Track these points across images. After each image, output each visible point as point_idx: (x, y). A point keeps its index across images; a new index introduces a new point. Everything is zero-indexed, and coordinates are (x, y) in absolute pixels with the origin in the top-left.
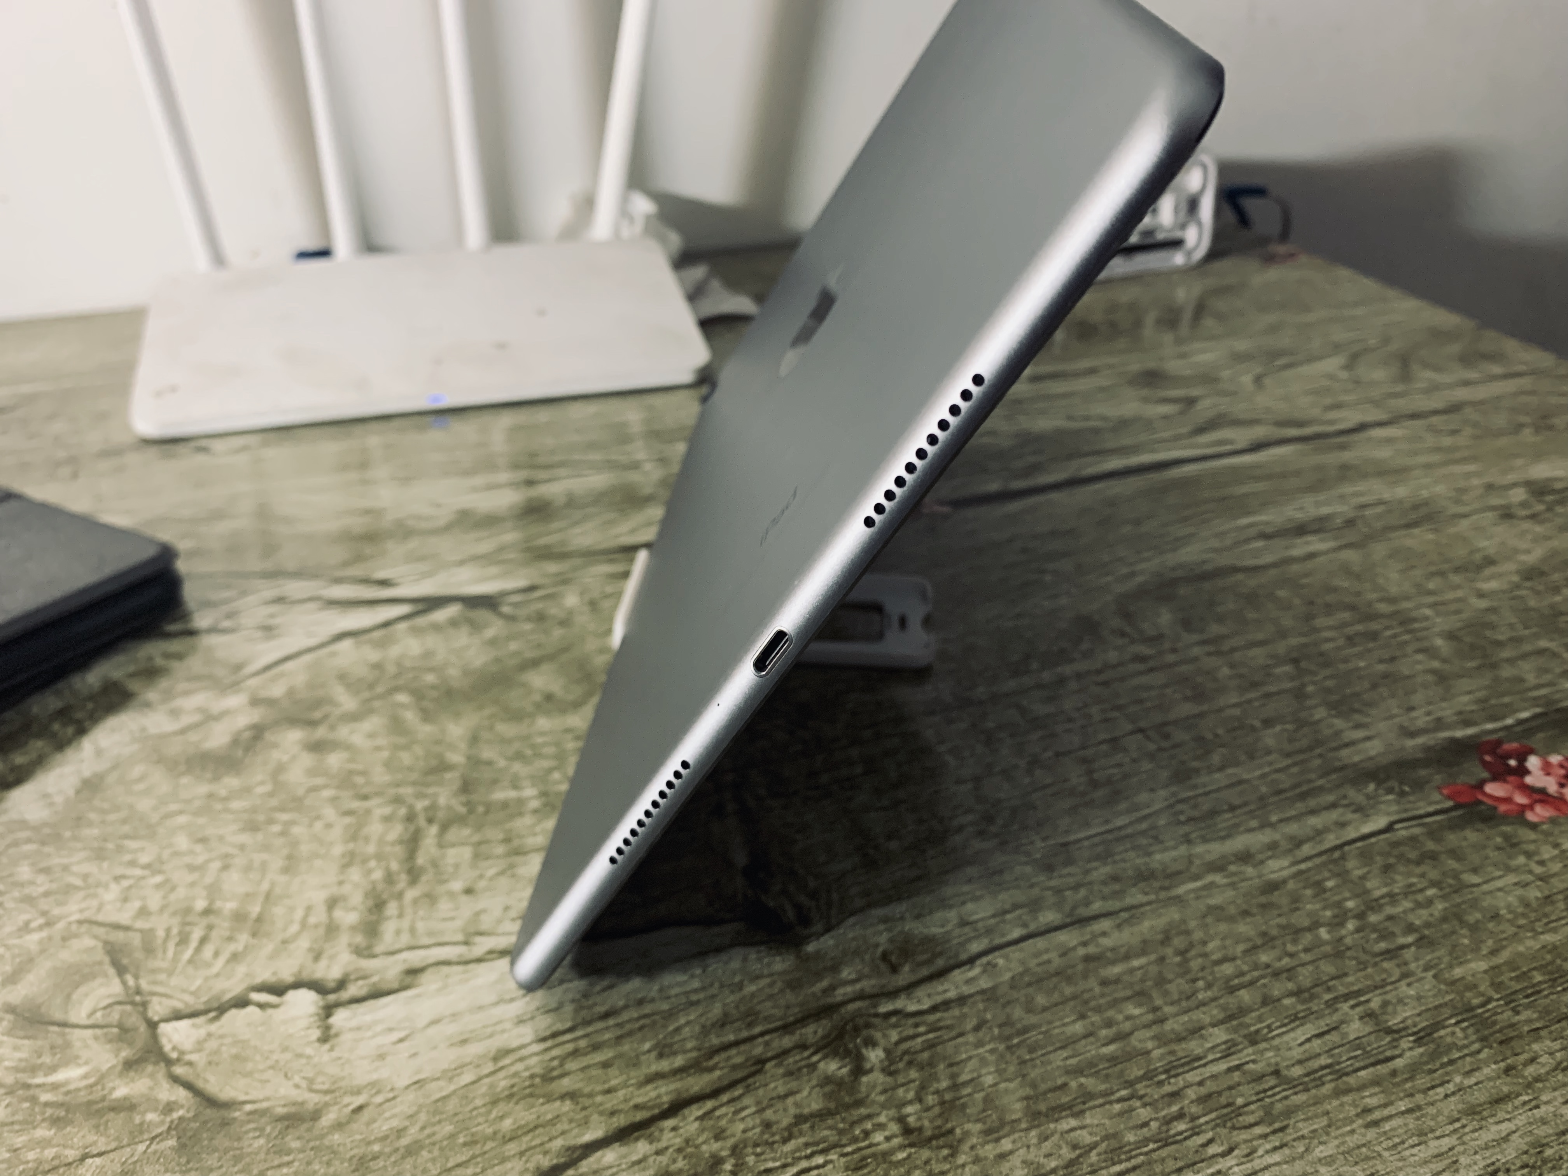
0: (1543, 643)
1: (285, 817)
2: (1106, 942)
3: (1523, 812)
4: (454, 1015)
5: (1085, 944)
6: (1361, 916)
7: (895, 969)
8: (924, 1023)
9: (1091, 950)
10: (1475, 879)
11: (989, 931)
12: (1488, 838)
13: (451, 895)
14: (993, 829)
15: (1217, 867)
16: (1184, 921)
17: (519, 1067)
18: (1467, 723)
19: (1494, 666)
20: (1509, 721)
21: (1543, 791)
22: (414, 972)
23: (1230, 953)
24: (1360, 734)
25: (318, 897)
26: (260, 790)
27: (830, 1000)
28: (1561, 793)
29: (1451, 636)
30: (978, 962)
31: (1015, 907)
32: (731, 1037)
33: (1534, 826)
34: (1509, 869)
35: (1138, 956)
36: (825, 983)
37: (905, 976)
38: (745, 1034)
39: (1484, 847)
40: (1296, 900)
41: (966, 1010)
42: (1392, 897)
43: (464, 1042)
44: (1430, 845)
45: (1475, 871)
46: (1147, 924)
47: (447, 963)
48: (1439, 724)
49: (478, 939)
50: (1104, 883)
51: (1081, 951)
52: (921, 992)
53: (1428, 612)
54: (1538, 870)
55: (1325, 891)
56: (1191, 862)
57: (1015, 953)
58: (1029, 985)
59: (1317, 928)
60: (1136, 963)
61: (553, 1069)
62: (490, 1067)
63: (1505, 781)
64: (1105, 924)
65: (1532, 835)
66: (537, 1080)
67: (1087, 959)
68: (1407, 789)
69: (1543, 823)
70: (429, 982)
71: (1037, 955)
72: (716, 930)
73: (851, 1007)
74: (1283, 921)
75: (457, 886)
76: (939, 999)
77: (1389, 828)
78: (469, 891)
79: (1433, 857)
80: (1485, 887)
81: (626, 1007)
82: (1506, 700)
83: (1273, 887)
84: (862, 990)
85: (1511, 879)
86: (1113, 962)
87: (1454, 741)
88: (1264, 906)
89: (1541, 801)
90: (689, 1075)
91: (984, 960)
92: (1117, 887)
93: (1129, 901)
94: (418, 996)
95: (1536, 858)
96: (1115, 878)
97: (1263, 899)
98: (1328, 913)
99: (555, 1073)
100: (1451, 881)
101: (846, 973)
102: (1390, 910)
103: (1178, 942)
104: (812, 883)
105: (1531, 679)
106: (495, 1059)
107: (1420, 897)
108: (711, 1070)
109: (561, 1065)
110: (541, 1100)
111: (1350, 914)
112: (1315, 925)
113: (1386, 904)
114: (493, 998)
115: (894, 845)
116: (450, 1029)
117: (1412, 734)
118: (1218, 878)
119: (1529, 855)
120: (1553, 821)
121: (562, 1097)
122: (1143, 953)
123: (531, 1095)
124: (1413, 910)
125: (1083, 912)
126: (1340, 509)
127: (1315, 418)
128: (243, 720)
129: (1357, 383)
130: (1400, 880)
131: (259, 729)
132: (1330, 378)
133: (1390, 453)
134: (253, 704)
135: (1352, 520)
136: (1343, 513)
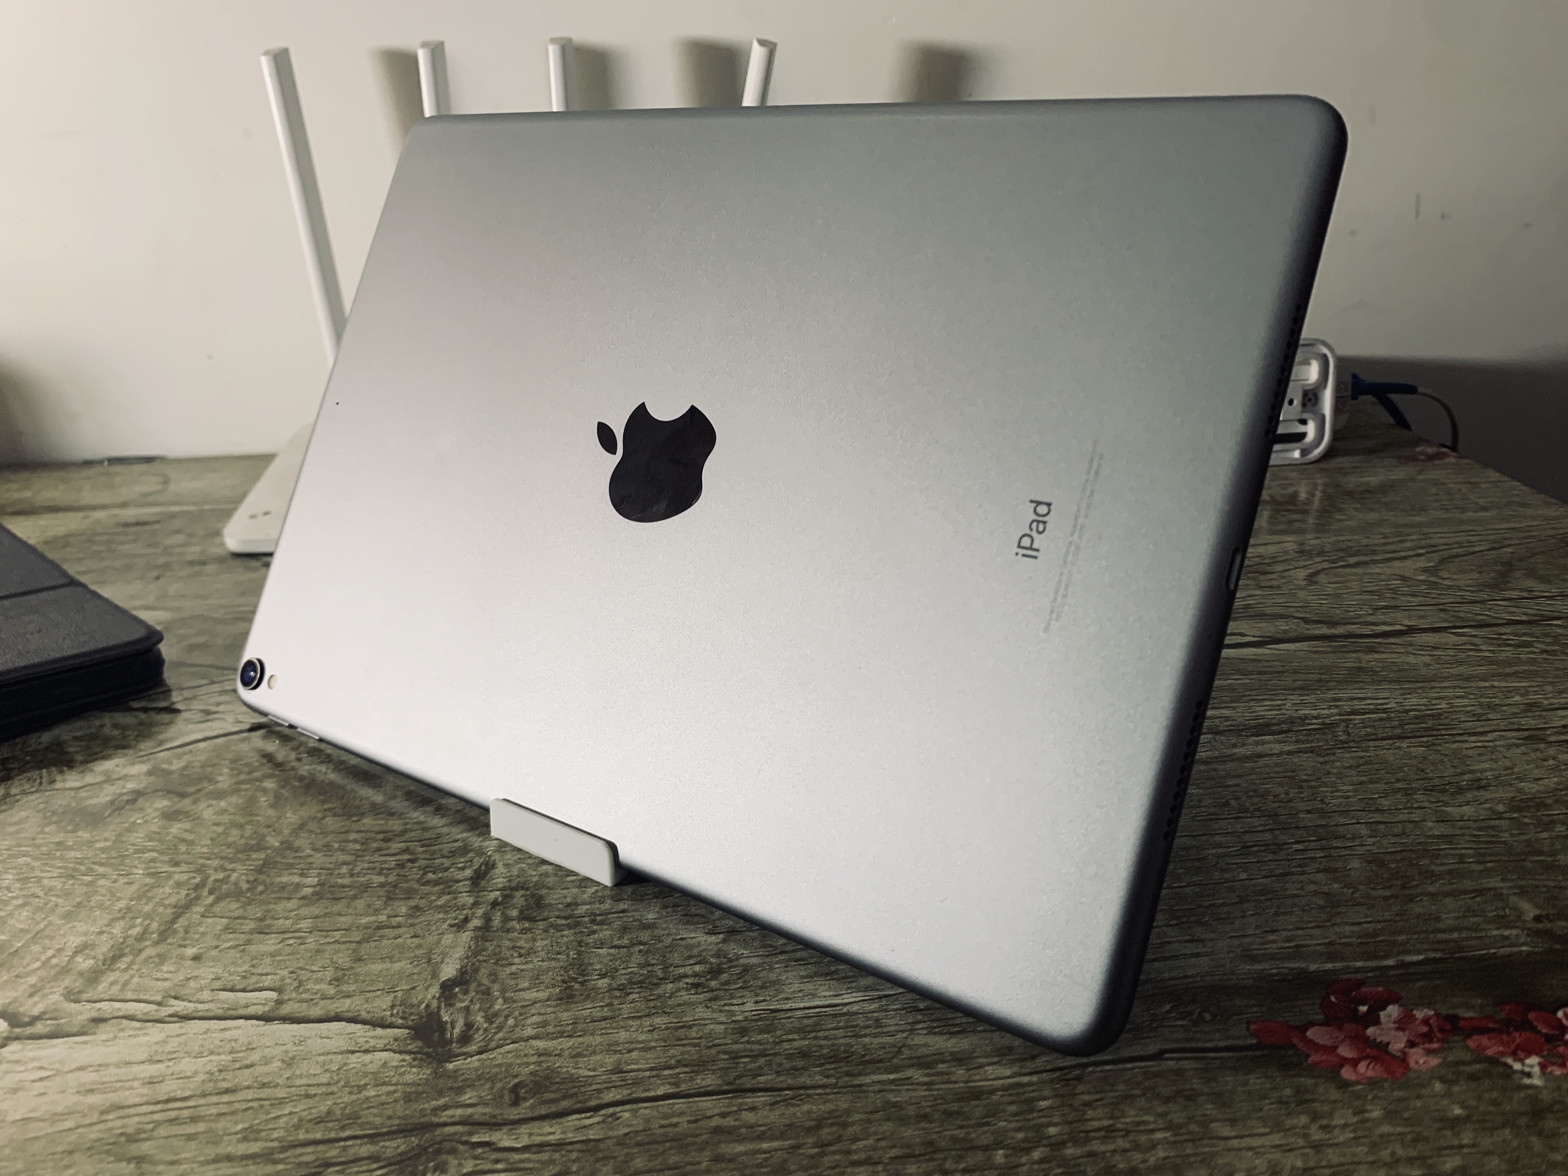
0: (1494, 882)
1: (101, 870)
2: (749, 1117)
3: (1342, 1066)
4: (100, 1065)
5: (723, 1115)
6: (1057, 1145)
7: (515, 1103)
8: (506, 1160)
9: (729, 1122)
10: (1226, 1131)
11: (636, 1083)
12: (1275, 1088)
13: (182, 957)
14: (713, 983)
15: (924, 1063)
16: (848, 1112)
17: (119, 1123)
18: (1331, 957)
19: (1411, 899)
20: (1390, 962)
21: (1383, 1047)
22: (98, 1021)
23: (875, 1156)
24: (1190, 949)
25: (74, 941)
26: (102, 845)
27: (435, 1120)
28: (1405, 1054)
29: (1375, 860)
30: (603, 1112)
31: (680, 1063)
32: (319, 1136)
33: (1344, 1085)
34: (1278, 1127)
35: (773, 1138)
36: (441, 1102)
37: (523, 1110)
38: (333, 1135)
39: (1264, 1097)
40: (993, 1112)
41: (557, 1156)
42: (1109, 1132)
43: (91, 1091)
44: (1196, 1083)
45: (1233, 1122)
46: (806, 1107)
47: (131, 1018)
48: (1298, 952)
49: (173, 1002)
50: (790, 1057)
51: (716, 1121)
52: (524, 1129)
53: (1364, 831)
54: (1317, 1135)
55: (1032, 1111)
56: (899, 1052)
57: (645, 1110)
58: (639, 1144)
59: (996, 1149)
60: (765, 1146)
61: (145, 1132)
62: (95, 1117)
63: (1340, 1028)
64: (762, 1099)
65: (1334, 1094)
66: (123, 1139)
67: (718, 1130)
68: (1208, 1017)
69: (1358, 1083)
70: (104, 1033)
71: (666, 1116)
72: (379, 1031)
73: (447, 1130)
74: (961, 1133)
75: (190, 952)
76: (538, 1139)
77: (1157, 1056)
78: (196, 958)
79: (1191, 1097)
80: (1235, 1143)
81: (248, 1087)
82: (1402, 938)
83: (977, 1094)
84: (471, 1116)
85: (1276, 1139)
86: (741, 1140)
87: (1303, 974)
88: (949, 1114)
89: (1374, 1059)
90: (254, 1164)
91: (611, 1110)
92: (800, 1063)
93: (804, 1080)
94: (85, 1043)
95: (1325, 1122)
96: (803, 1054)
97: (954, 1107)
98: (1020, 1135)
99: (143, 1136)
100: (1193, 1127)
101: (468, 1097)
102: (1097, 1146)
103: (826, 1133)
104: (499, 1005)
105: (1449, 919)
106: (102, 1113)
107: (1143, 1138)
108: (275, 1162)
109: (153, 1130)
110: (112, 1159)
111: (1044, 1142)
112: (997, 1145)
113: (1097, 1138)
114: (144, 1057)
115: (603, 983)
116: (88, 1077)
117: (1254, 959)
118: (918, 1075)
119: (1315, 1117)
120: (1373, 1083)
121: (129, 1160)
122: (782, 1136)
123: (108, 1152)
124: (1125, 1151)
125: (748, 1083)
126: (1327, 712)
127: (1361, 616)
128: (131, 785)
129: (1434, 585)
130: (1131, 1115)
131: (138, 794)
132: (1403, 578)
133: (1427, 659)
134: (150, 773)
135: (1334, 725)
136: (1329, 716)
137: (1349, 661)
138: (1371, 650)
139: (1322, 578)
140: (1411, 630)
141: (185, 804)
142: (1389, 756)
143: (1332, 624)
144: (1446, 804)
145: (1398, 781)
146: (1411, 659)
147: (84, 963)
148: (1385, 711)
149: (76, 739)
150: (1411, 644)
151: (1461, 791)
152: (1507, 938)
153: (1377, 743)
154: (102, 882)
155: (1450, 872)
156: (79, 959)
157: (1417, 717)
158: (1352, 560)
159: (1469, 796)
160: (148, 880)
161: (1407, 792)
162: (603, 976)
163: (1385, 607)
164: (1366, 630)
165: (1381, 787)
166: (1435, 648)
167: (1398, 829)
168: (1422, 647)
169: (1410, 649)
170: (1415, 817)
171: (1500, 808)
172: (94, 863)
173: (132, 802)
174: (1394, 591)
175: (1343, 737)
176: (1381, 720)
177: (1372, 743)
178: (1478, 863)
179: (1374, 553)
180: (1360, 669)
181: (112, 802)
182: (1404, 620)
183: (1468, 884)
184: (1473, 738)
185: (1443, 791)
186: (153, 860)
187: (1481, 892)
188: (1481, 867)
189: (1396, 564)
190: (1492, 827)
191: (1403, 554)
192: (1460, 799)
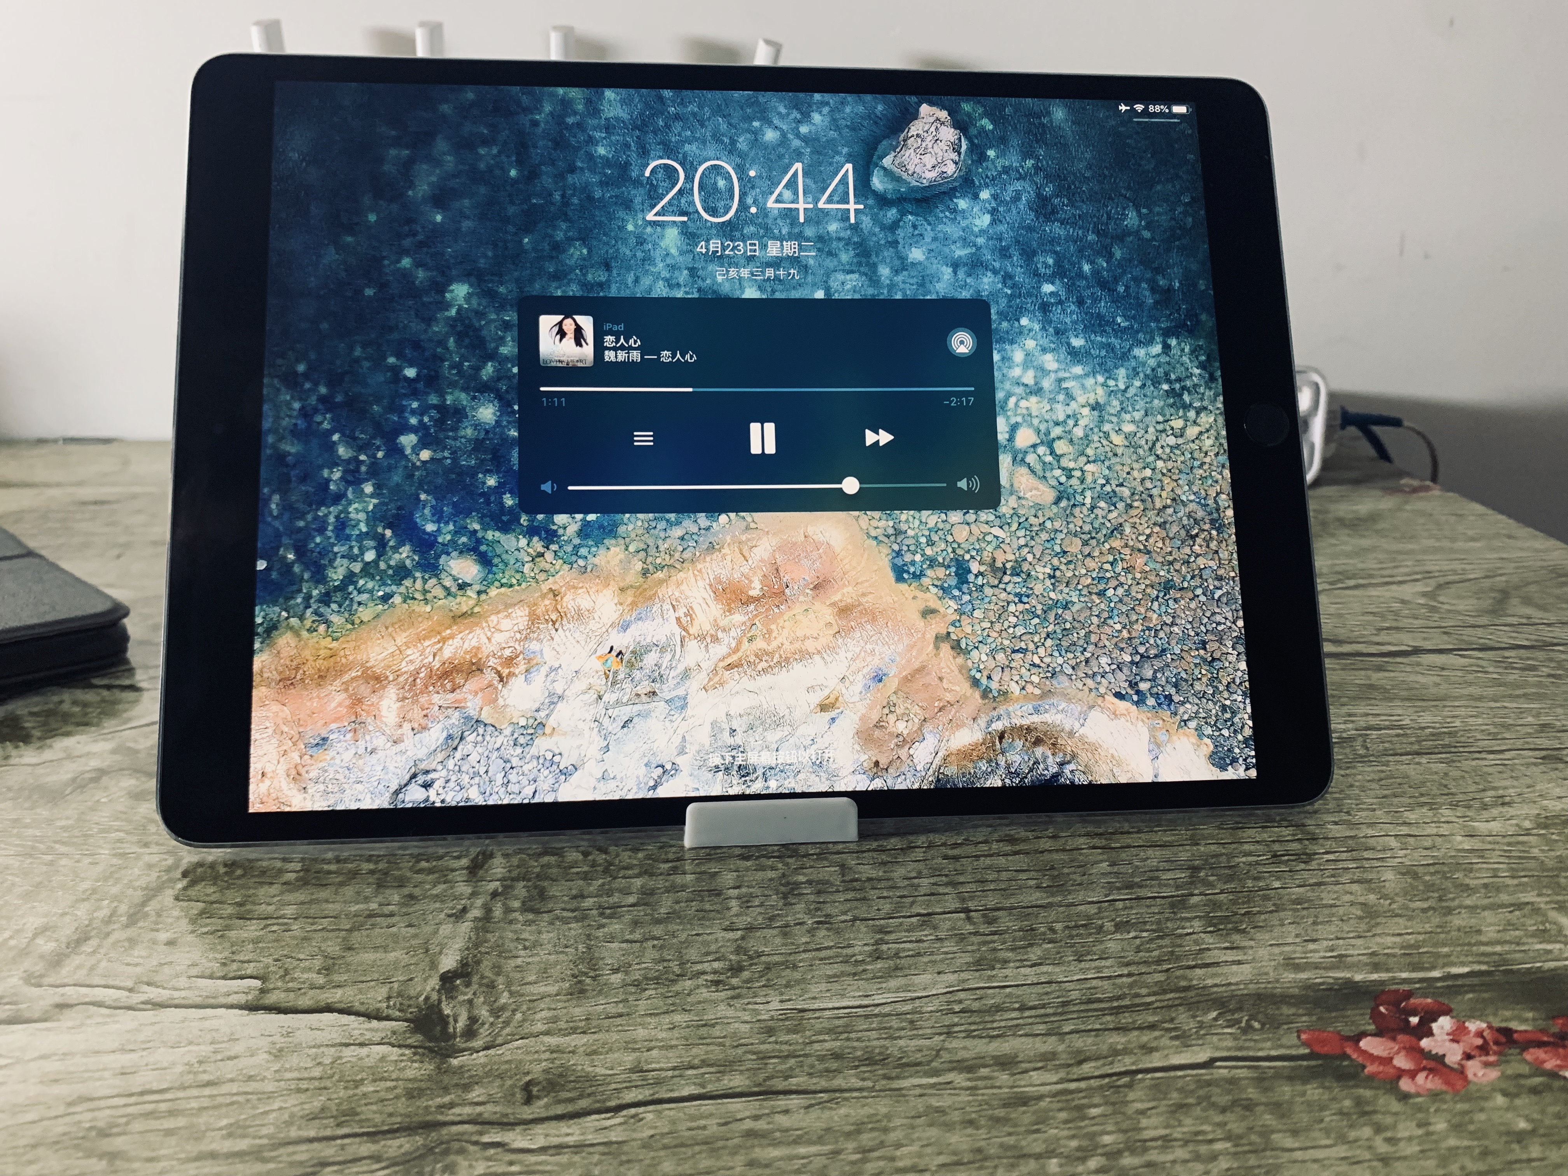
0: (1529, 897)
1: (63, 849)
2: (783, 1121)
3: (1399, 1078)
4: (64, 1054)
5: (756, 1118)
6: (1113, 1155)
7: (529, 1100)
8: (520, 1162)
9: (761, 1125)
10: (1289, 1142)
11: (659, 1082)
12: (1334, 1099)
13: (154, 942)
14: (735, 981)
15: (967, 1067)
16: (888, 1117)
17: (89, 1116)
18: (1376, 967)
19: (1449, 911)
20: (1436, 974)
21: (1440, 1059)
22: (62, 1006)
23: (922, 1163)
24: (1231, 956)
25: (34, 922)
26: (63, 823)
27: (440, 1118)
28: (1463, 1066)
29: (1410, 872)
30: (625, 1112)
31: (704, 1063)
32: (312, 1134)
33: (1404, 1097)
34: (1342, 1139)
35: (811, 1143)
36: (447, 1099)
37: (538, 1108)
38: (328, 1133)
39: (1322, 1108)
40: (1043, 1119)
41: (576, 1158)
42: (1167, 1141)
43: (56, 1081)
44: (1252, 1093)
45: (1295, 1133)
46: (843, 1111)
47: (99, 1004)
48: (1341, 961)
49: (145, 988)
50: (821, 1059)
51: (748, 1124)
52: (539, 1129)
53: (1393, 843)
54: (1383, 1148)
55: (1084, 1118)
56: (937, 1055)
57: (670, 1111)
58: (665, 1147)
59: (1050, 1158)
60: (802, 1150)
61: (118, 1125)
62: (61, 1110)
63: (1394, 1039)
64: (794, 1102)
65: (1396, 1106)
66: (93, 1133)
67: (750, 1134)
68: (1256, 1025)
69: (1418, 1095)
70: (69, 1019)
71: (693, 1118)
72: (375, 1023)
73: (455, 1129)
74: (1011, 1140)
75: (163, 936)
76: (555, 1141)
77: (1208, 1064)
78: (171, 943)
79: (1249, 1106)
80: (1298, 1155)
81: (232, 1080)
82: (1446, 950)
83: (1024, 1101)
84: (480, 1114)
85: (1341, 1151)
86: (776, 1144)
87: (1349, 984)
88: (997, 1121)
89: (1431, 1070)
90: (241, 1162)
91: (633, 1111)
92: (834, 1065)
93: (838, 1082)
94: (48, 1029)
95: (1389, 1134)
96: (837, 1056)
97: (1001, 1113)
98: (1074, 1143)
99: (115, 1130)
100: (1254, 1138)
101: (477, 1094)
102: (1155, 1156)
103: (866, 1139)
104: (504, 999)
105: (1490, 933)
106: (70, 1104)
107: (1203, 1149)
108: (265, 1160)
109: (127, 1124)
110: (80, 1154)
111: (1099, 1151)
112: (1050, 1153)
113: (1155, 1148)
114: (116, 1045)
115: (616, 979)
116: (52, 1066)
117: (1298, 968)
118: (959, 1079)
119: (1379, 1129)
120: (1435, 1096)
121: (101, 1156)
122: (820, 1140)
123: (77, 1147)
124: (1186, 1161)
125: (779, 1084)
126: (1343, 726)
127: (1364, 636)
128: (94, 763)
129: (1433, 609)
130: (1188, 1125)
131: (101, 773)
132: (1403, 602)
133: (1437, 679)
134: (114, 752)
135: (1351, 739)
136: (1345, 731)
137: (1359, 678)
138: (1380, 669)
140: (1417, 651)
142: (1412, 771)
144: (1472, 820)
145: (1422, 795)
146: (1420, 679)
147: (46, 946)
148: (1401, 727)
149: (32, 714)
150: (1419, 664)
151: (1485, 807)
152: (1549, 952)
153: (1397, 758)
154: (63, 862)
155: (1485, 886)
156: (40, 941)
157: (1433, 735)
158: (1351, 583)
159: (1495, 812)
160: (115, 861)
161: (1432, 806)
162: (615, 971)
163: (1388, 629)
164: (1373, 649)
165: (1406, 800)
166: (1443, 669)
167: (1428, 843)
168: (1431, 667)
169: (1417, 669)
170: (1445, 830)
171: (1527, 824)
172: (55, 842)
173: (96, 780)
174: (1396, 613)
175: (1362, 752)
176: (1398, 735)
177: (1390, 758)
178: (1513, 877)
179: (1371, 576)
180: (1371, 686)
181: (74, 780)
182: (1408, 641)
183: (1504, 898)
184: (1492, 756)
185: (1469, 807)
186: (120, 841)
187: (1520, 906)
188: (1516, 882)
189: (1394, 587)
190: (1518, 843)
191: (1400, 579)
192: (1486, 815)
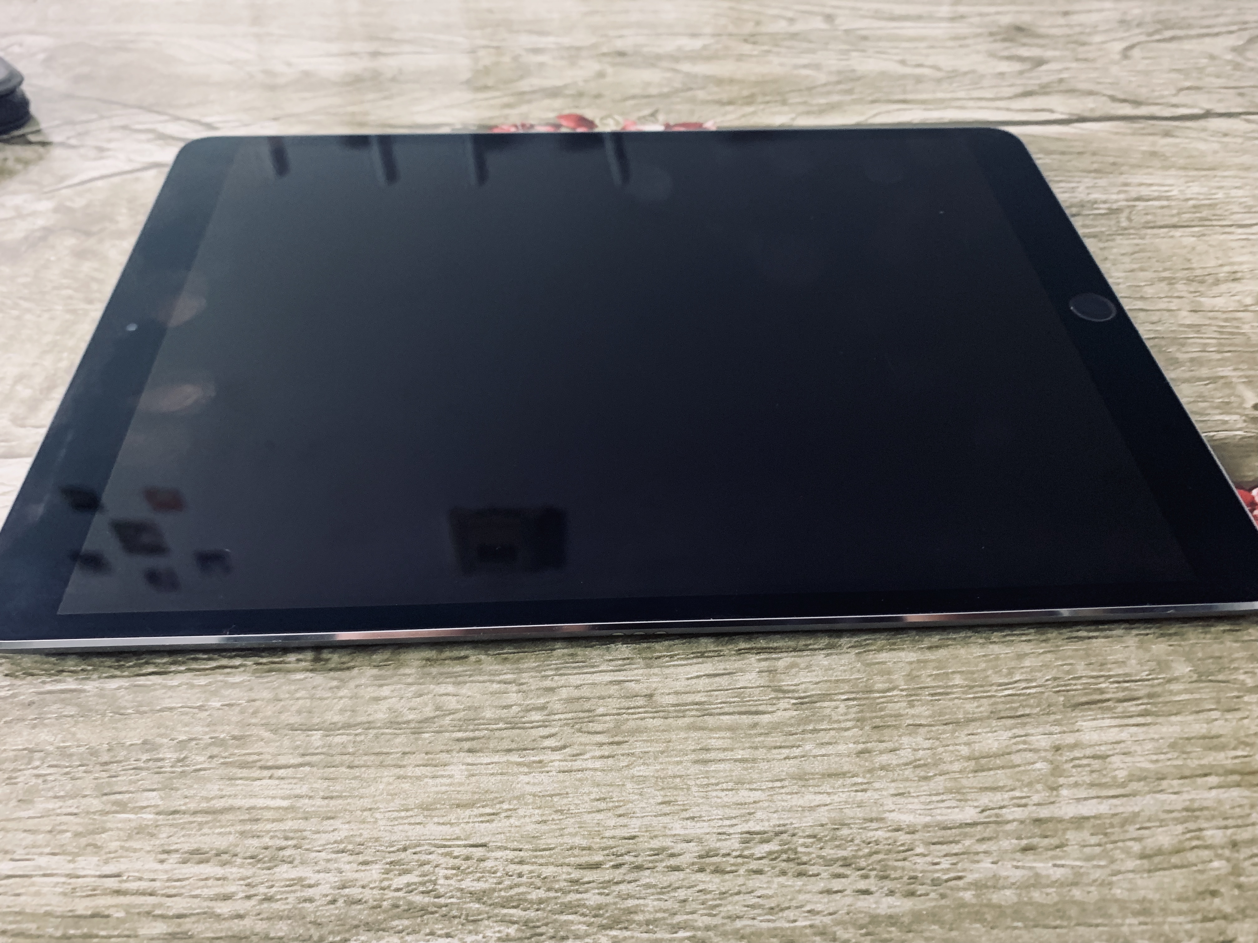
25: (13, 371)
126: (1114, 197)
127: (1162, 97)
128: (41, 222)
129: (1237, 66)
131: (48, 232)
132: (1212, 57)
133: (1216, 146)
134: (56, 210)
135: (1118, 211)
136: (1117, 201)
137: (1145, 144)
138: (1167, 134)
139: (1136, 53)
140: (1207, 115)
141: (91, 243)
143: (1137, 103)
144: (1202, 295)
145: (1165, 270)
146: (1202, 146)
147: (24, 392)
148: (1168, 198)
150: (1204, 130)
151: (1217, 282)
152: (1226, 422)
153: (1155, 231)
154: (28, 317)
155: (1192, 360)
156: (19, 388)
157: (1194, 207)
158: (1168, 34)
159: (1223, 287)
160: (68, 316)
161: (1171, 281)
163: (1188, 88)
164: (1167, 112)
165: (1149, 275)
166: (1226, 135)
167: (1155, 318)
168: (1215, 133)
169: (1203, 135)
170: (1173, 306)
171: (1249, 301)
172: (21, 298)
173: (44, 238)
174: (1201, 70)
175: (1124, 224)
176: (1162, 207)
177: (1149, 231)
178: (1218, 352)
179: (1190, 26)
180: (1154, 154)
181: (26, 238)
182: (1203, 103)
183: (1204, 372)
184: (1240, 230)
185: (1202, 282)
186: (70, 297)
187: (1214, 380)
188: (1219, 356)
189: (1207, 40)
190: (1235, 319)
191: (1216, 30)
192: (1216, 290)
